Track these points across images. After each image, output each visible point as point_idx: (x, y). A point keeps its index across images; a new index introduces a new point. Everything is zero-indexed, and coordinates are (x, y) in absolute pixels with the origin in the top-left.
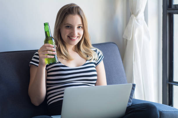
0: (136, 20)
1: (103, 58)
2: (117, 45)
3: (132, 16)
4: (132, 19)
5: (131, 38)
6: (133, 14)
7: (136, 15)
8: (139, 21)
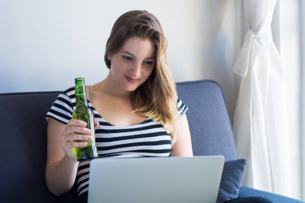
0: (255, 40)
1: (186, 110)
2: (220, 86)
3: (250, 32)
4: (248, 37)
5: (246, 74)
6: (251, 28)
7: (256, 31)
8: (262, 41)
